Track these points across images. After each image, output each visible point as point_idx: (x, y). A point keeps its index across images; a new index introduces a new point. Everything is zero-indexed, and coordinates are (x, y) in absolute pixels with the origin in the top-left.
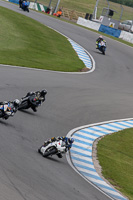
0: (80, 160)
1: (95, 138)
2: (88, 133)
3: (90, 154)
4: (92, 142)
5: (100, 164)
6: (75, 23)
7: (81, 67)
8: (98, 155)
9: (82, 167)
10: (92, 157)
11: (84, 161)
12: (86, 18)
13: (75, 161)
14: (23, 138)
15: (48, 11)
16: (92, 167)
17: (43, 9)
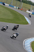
0: (27, 47)
1: (31, 42)
2: (29, 40)
3: (29, 46)
4: (30, 43)
5: (32, 48)
6: (26, 12)
7: (27, 23)
8: (32, 46)
9: (27, 49)
10: (30, 47)
11: (28, 48)
12: (29, 11)
13: (26, 48)
14: (13, 42)
15: (19, 9)
16: (30, 49)
17: (18, 8)
